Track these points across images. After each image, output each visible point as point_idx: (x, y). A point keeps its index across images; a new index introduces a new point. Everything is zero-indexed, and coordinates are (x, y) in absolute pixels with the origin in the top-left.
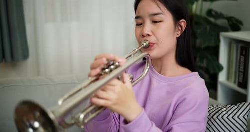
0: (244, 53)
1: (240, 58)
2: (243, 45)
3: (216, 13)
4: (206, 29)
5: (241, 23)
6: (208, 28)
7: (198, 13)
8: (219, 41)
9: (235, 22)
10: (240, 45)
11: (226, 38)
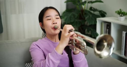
0: (108, 27)
1: (106, 30)
2: (107, 24)
3: (94, 8)
4: (90, 16)
5: (106, 13)
6: (91, 16)
7: (86, 9)
8: (96, 22)
9: (103, 13)
10: (106, 24)
11: (99, 20)
